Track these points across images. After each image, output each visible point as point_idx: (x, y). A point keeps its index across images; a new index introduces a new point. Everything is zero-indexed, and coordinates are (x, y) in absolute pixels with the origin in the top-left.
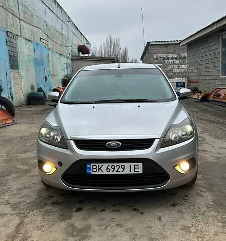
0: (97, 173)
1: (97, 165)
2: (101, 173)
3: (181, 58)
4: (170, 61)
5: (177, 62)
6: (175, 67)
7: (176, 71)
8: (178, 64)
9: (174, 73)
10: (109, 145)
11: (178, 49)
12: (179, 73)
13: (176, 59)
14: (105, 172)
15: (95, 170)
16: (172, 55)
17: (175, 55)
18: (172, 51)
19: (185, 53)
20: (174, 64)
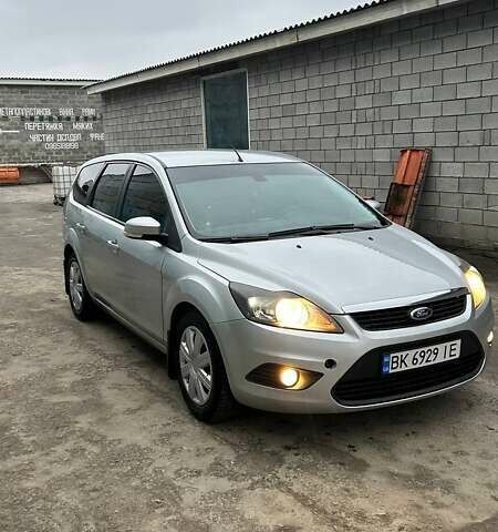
0: (398, 370)
1: (399, 354)
2: (404, 368)
3: (60, 119)
4: (37, 124)
5: (54, 126)
6: (49, 137)
7: (53, 146)
8: (54, 132)
9: (49, 152)
10: (415, 315)
11: (53, 97)
12: (58, 152)
13: (50, 119)
14: (411, 367)
15: (395, 365)
16: (39, 112)
17: (48, 112)
18: (38, 101)
19: (68, 107)
20: (45, 132)
